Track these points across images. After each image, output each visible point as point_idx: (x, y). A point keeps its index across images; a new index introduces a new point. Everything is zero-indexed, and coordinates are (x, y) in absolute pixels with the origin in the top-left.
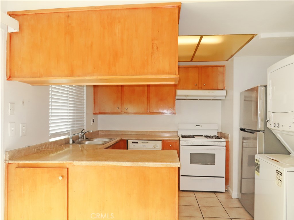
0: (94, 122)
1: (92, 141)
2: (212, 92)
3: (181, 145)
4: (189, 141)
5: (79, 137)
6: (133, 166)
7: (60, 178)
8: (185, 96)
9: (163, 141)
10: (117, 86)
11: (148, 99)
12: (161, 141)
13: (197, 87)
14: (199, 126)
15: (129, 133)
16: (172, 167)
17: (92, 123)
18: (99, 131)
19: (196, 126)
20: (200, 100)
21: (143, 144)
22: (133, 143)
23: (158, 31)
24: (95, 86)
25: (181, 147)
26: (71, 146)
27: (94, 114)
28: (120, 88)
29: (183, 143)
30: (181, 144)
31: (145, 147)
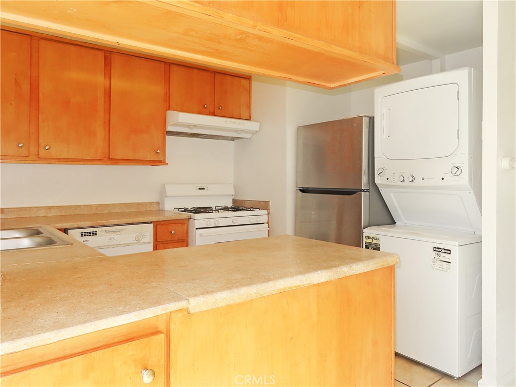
2: (240, 124)
3: (197, 228)
4: (212, 219)
8: (189, 126)
9: (157, 225)
12: (152, 224)
14: (204, 189)
19: (199, 189)
21: (109, 236)
22: (83, 234)
25: (197, 232)
29: (200, 223)
31: (116, 243)
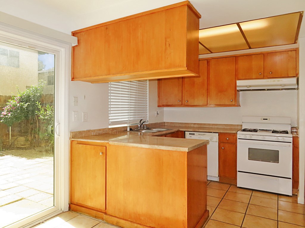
0: (158, 114)
1: (152, 130)
2: (278, 81)
3: (239, 139)
4: (248, 135)
5: (138, 126)
6: (151, 148)
7: (101, 154)
8: (246, 86)
9: (220, 134)
10: (178, 78)
11: (208, 90)
12: (218, 134)
13: (262, 76)
14: (267, 119)
15: (192, 125)
16: (181, 151)
17: (156, 114)
18: (164, 122)
19: (264, 119)
20: (268, 90)
21: (199, 136)
22: (190, 134)
23: (170, 30)
24: (159, 80)
25: (238, 140)
26: (128, 133)
27: (159, 106)
28: (181, 80)
29: (240, 136)
30: (238, 137)
